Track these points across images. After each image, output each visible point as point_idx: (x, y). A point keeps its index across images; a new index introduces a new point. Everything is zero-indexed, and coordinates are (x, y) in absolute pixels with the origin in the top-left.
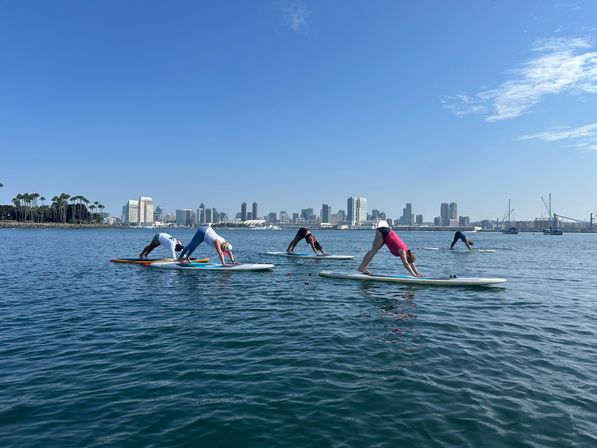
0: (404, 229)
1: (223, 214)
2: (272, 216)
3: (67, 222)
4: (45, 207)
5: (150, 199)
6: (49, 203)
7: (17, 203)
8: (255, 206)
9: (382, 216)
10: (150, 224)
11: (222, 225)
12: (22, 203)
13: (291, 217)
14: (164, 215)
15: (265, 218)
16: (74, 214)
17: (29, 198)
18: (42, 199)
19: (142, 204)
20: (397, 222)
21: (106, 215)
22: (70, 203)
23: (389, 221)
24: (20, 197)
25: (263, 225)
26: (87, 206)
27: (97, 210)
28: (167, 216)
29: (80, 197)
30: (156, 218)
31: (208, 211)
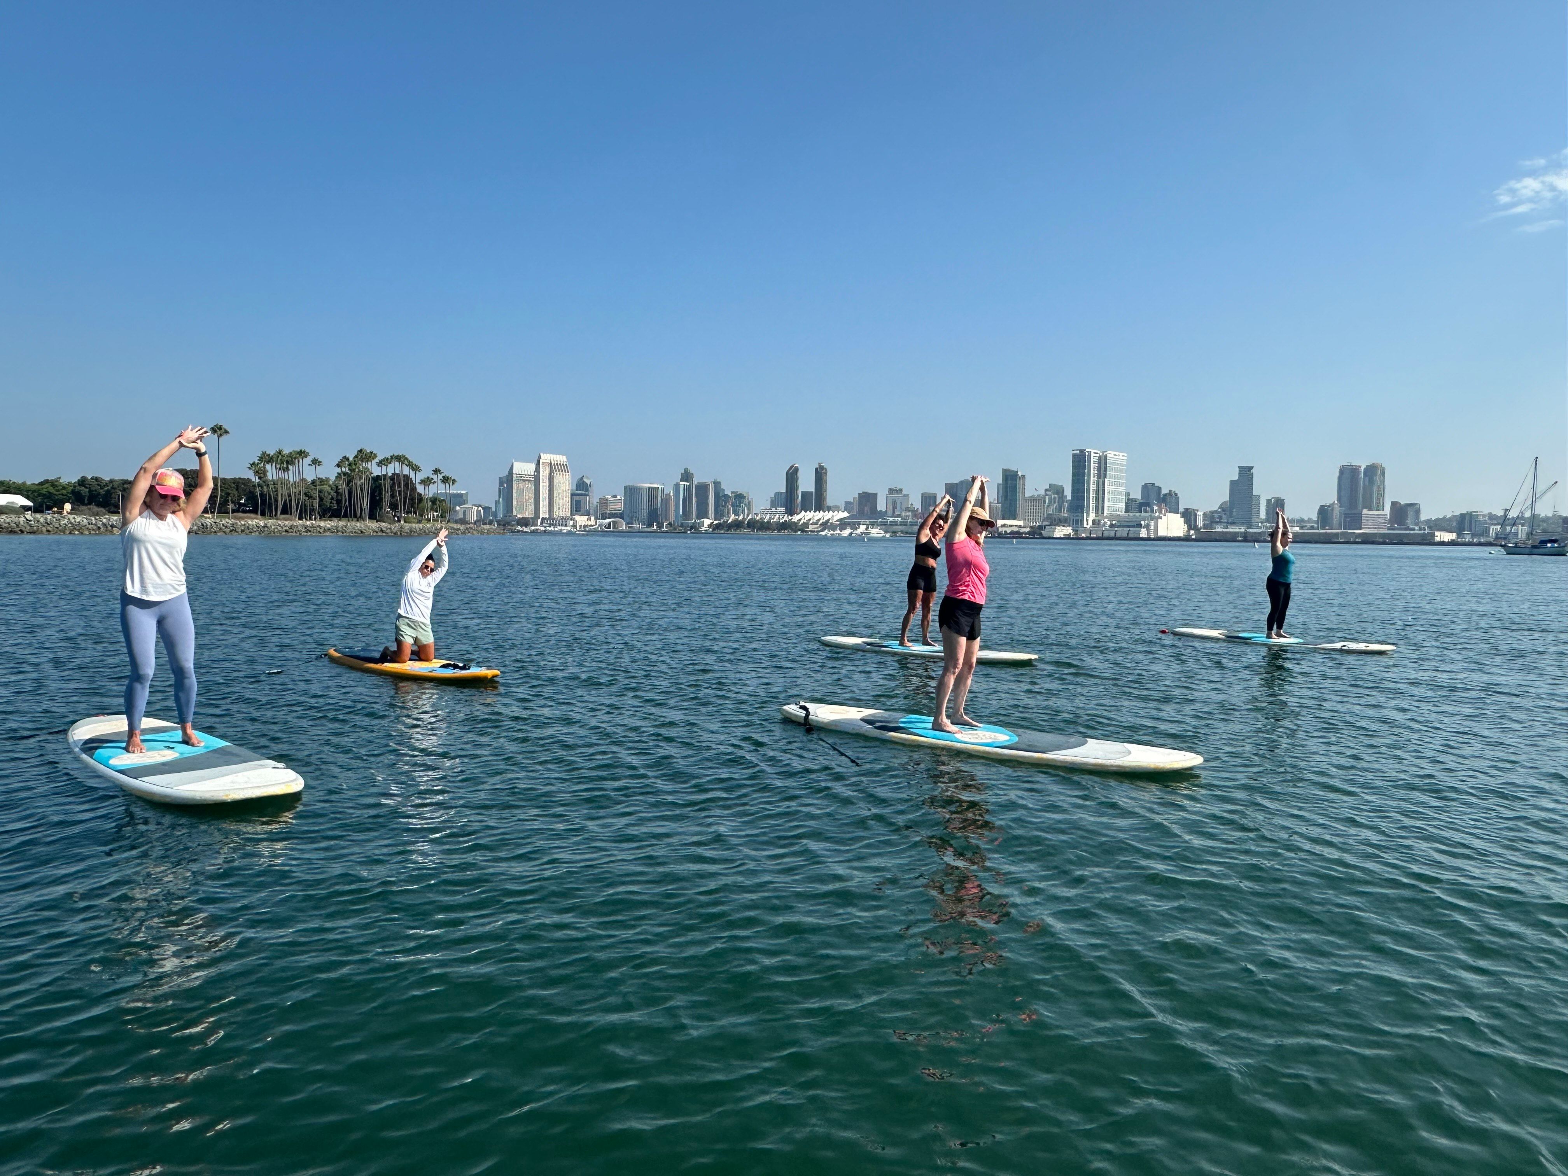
0: (1231, 538)
1: (740, 497)
2: (867, 500)
3: (372, 517)
4: (322, 481)
5: (561, 459)
6: (330, 472)
7: (261, 473)
8: (820, 475)
9: (1169, 502)
10: (564, 521)
11: (737, 525)
12: (272, 473)
13: (917, 505)
14: (594, 499)
15: (848, 507)
16: (386, 497)
17: (286, 461)
18: (315, 462)
19: (544, 473)
20: (1211, 518)
21: (460, 499)
22: (377, 471)
23: (1189, 516)
24: (266, 458)
25: (843, 524)
26: (415, 478)
27: (437, 489)
28: (604, 502)
29: (399, 458)
30: (577, 507)
31: (702, 489)
